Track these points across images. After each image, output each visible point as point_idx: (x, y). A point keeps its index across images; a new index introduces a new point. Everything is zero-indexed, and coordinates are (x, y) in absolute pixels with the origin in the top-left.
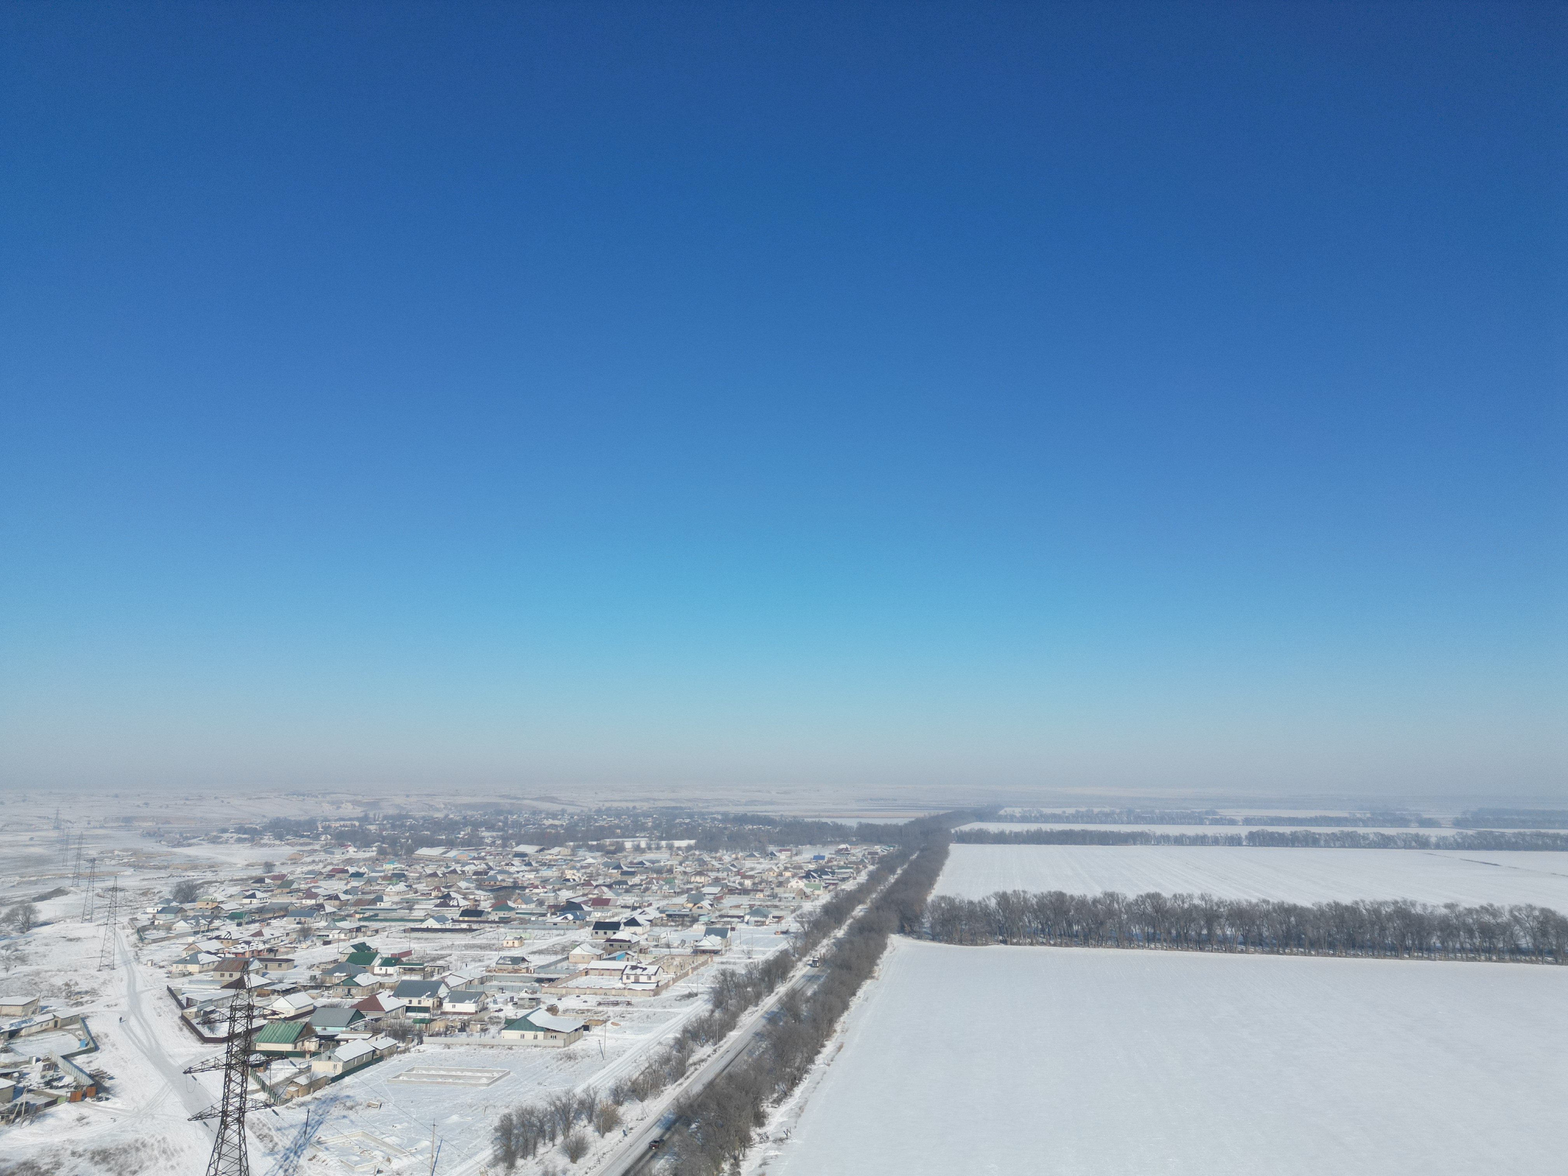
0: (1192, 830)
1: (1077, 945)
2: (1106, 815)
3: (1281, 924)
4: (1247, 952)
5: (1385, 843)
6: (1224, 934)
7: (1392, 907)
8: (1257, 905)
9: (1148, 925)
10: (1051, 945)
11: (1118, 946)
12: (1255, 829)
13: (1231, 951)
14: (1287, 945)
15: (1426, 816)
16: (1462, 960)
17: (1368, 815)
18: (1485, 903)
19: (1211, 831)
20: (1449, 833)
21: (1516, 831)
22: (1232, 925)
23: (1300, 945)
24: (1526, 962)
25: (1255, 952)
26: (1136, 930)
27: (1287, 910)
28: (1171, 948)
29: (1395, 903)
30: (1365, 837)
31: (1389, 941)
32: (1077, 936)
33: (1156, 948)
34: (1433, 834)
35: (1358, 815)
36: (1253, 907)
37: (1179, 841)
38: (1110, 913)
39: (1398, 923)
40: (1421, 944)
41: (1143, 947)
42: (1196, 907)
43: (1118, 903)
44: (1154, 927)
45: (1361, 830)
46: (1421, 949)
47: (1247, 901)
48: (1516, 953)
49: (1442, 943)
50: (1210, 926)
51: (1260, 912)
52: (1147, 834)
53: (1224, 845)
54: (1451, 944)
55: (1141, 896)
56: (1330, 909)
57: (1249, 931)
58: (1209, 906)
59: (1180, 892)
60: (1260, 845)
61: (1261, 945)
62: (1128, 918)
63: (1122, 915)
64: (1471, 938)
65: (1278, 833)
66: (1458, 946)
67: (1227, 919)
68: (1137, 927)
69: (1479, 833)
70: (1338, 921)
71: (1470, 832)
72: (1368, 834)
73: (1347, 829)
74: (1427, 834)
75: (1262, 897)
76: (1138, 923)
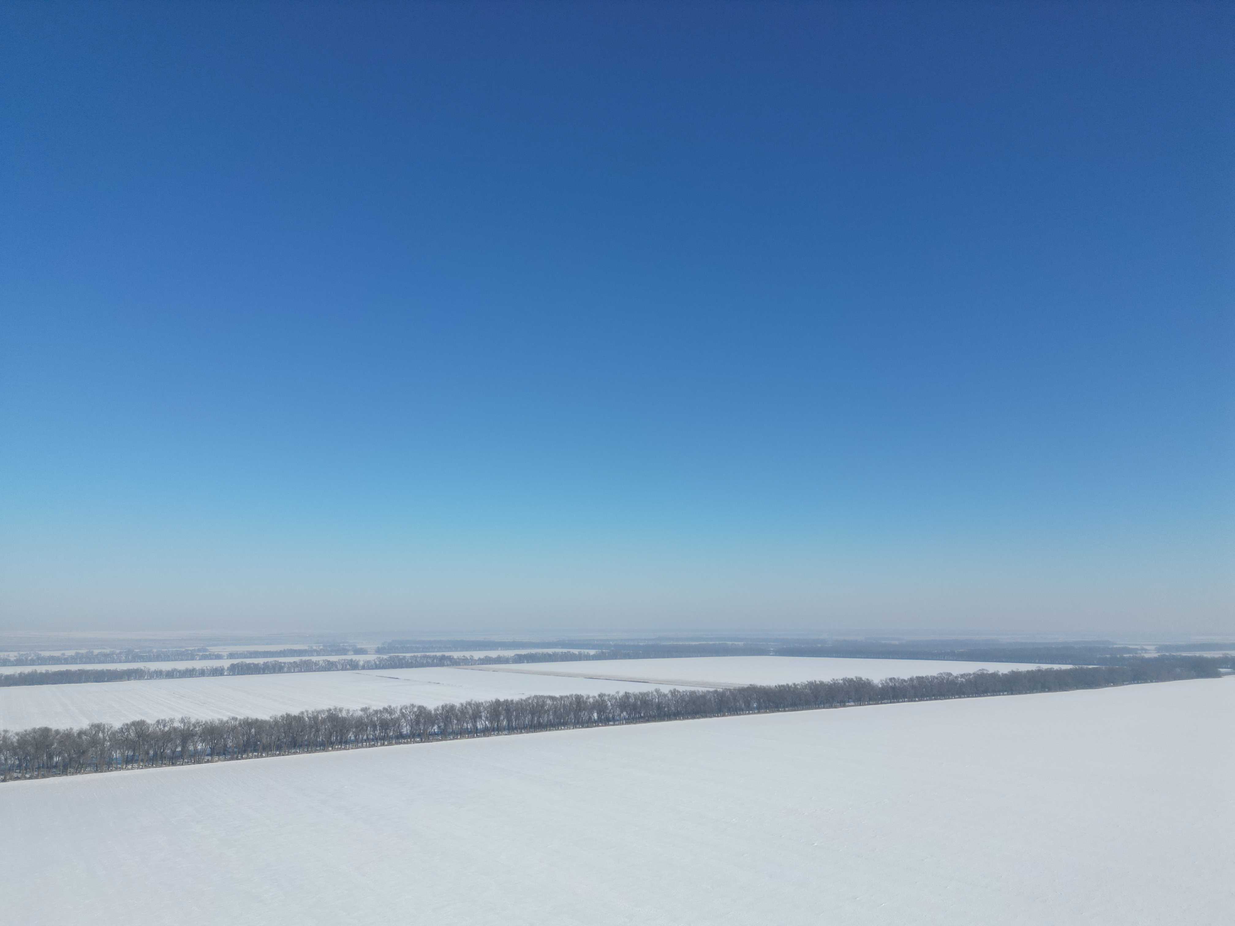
0: (182, 665)
2: (106, 655)
3: (243, 735)
4: (212, 761)
5: (330, 667)
6: (195, 749)
7: (326, 714)
8: (227, 722)
9: (128, 749)
10: (26, 778)
11: (96, 771)
12: (235, 661)
14: (245, 751)
15: (359, 646)
16: (366, 747)
17: (322, 647)
18: (386, 706)
19: (198, 665)
20: (372, 658)
21: (412, 654)
22: (203, 741)
23: (255, 750)
24: (404, 743)
25: (219, 760)
26: (116, 754)
27: (249, 724)
28: (146, 767)
29: (329, 710)
30: (316, 664)
31: (320, 739)
32: (56, 767)
34: (361, 659)
35: (315, 648)
36: (224, 724)
37: (170, 675)
38: (94, 742)
39: (329, 725)
40: (341, 739)
42: (175, 729)
43: (103, 732)
44: (134, 750)
45: (314, 659)
46: (340, 743)
47: (219, 720)
48: (400, 738)
49: (355, 737)
50: (184, 745)
51: (229, 728)
52: (141, 670)
53: (209, 675)
54: (361, 736)
55: (127, 725)
56: (283, 720)
57: (216, 744)
58: (186, 727)
59: (163, 718)
60: (238, 674)
61: (224, 754)
62: (110, 745)
63: (106, 743)
64: (374, 731)
65: (253, 664)
66: (365, 737)
67: (200, 737)
68: (118, 752)
69: (390, 657)
70: (286, 728)
71: (385, 657)
72: (319, 661)
73: (304, 658)
74: (358, 659)
75: (233, 715)
76: (119, 748)
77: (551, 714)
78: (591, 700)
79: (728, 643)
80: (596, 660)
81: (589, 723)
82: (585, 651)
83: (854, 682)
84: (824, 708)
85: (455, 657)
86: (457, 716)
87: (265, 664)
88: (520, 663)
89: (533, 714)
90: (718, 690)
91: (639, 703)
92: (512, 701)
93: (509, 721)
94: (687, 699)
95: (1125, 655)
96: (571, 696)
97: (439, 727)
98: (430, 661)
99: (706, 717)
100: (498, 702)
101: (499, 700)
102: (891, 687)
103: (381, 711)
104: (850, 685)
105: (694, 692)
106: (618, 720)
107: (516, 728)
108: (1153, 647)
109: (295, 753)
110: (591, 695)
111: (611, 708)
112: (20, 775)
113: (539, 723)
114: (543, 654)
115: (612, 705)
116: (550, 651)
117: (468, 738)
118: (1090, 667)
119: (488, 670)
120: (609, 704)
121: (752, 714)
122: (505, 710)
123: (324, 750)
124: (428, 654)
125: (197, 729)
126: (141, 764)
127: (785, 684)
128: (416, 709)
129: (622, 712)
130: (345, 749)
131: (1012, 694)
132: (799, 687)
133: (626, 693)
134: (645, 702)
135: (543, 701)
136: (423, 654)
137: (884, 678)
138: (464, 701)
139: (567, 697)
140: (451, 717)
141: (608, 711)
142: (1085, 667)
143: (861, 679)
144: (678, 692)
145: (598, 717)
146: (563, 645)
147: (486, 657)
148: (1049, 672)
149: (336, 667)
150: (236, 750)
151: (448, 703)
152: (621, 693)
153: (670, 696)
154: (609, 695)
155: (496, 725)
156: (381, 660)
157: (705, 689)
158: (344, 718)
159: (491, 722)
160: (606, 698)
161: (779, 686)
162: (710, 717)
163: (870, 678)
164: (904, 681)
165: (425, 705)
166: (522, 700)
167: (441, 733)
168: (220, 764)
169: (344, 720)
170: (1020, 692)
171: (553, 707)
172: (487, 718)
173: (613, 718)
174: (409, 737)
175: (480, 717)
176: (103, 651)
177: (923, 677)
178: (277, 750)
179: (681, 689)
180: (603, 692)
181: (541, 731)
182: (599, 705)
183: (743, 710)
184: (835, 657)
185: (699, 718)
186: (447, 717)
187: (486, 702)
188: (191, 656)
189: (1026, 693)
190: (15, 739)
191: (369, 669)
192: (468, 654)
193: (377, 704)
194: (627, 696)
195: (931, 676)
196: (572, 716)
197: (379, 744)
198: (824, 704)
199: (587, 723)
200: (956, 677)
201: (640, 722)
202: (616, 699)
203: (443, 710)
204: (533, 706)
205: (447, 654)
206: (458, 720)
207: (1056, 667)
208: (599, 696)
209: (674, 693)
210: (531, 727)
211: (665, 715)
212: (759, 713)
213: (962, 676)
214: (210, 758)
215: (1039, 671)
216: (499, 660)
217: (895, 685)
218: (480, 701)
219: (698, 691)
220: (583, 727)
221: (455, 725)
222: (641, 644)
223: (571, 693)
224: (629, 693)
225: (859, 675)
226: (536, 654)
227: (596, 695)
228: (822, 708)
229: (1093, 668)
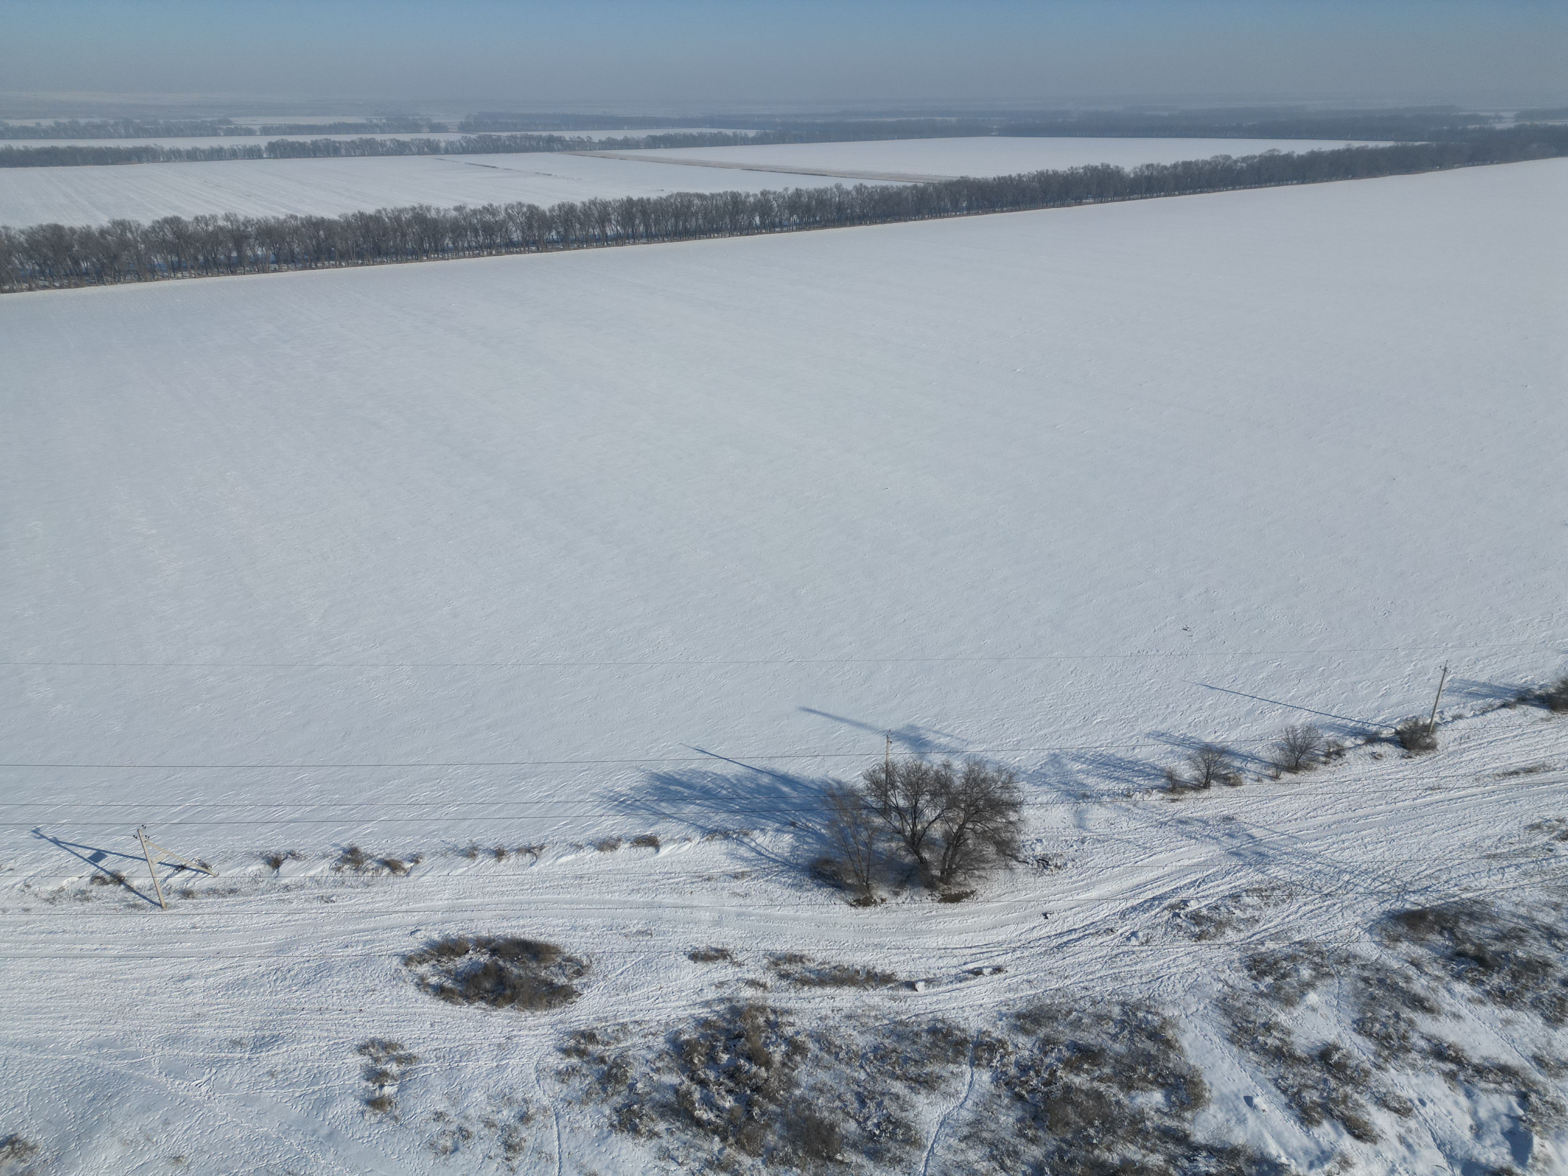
0: (205, 143)
1: (90, 284)
2: (98, 127)
3: (311, 238)
4: (280, 271)
5: (401, 149)
6: (255, 255)
7: (411, 213)
8: (285, 221)
9: (170, 253)
10: (56, 287)
11: (139, 280)
12: (274, 139)
13: (264, 271)
14: (318, 259)
15: (435, 121)
16: (470, 257)
17: (384, 121)
18: (486, 204)
19: (226, 142)
20: (455, 137)
21: (509, 134)
22: (262, 245)
23: (331, 258)
24: (517, 253)
25: (289, 269)
26: (157, 260)
27: (316, 224)
28: (200, 276)
29: (413, 209)
30: (382, 144)
31: (409, 246)
32: (87, 273)
33: (183, 277)
34: (442, 138)
35: (375, 121)
36: (281, 223)
37: (193, 156)
38: (124, 244)
39: (416, 228)
40: (436, 246)
41: (169, 278)
42: (221, 229)
43: (131, 232)
44: (178, 255)
45: (379, 137)
46: (436, 251)
47: (274, 218)
48: (510, 246)
49: (454, 243)
50: (239, 248)
51: (290, 229)
52: (152, 148)
53: (243, 158)
54: (460, 243)
55: (158, 222)
56: (356, 220)
57: (280, 249)
58: (235, 227)
59: (202, 214)
60: (282, 157)
61: (293, 262)
62: (146, 247)
63: (139, 245)
64: (476, 236)
65: (298, 142)
66: (466, 244)
67: (256, 239)
68: (159, 256)
69: (480, 137)
70: (363, 231)
71: (473, 136)
72: (385, 141)
73: (366, 136)
74: (437, 139)
75: (290, 212)
76: (158, 252)
77: (700, 217)
78: (752, 199)
79: (937, 118)
80: (757, 144)
81: (749, 230)
82: (742, 132)
83: (1099, 170)
84: (1053, 207)
85: (567, 139)
86: (579, 218)
87: (314, 143)
88: (655, 148)
89: (677, 218)
90: (919, 184)
91: (814, 203)
92: (648, 200)
93: (647, 226)
94: (876, 197)
95: (1469, 127)
96: (726, 193)
97: (558, 233)
98: (534, 143)
99: (899, 220)
100: (630, 201)
101: (631, 199)
102: (1146, 177)
103: (480, 211)
104: (1092, 175)
105: (886, 188)
106: (786, 226)
107: (656, 236)
108: (1511, 114)
109: (382, 263)
110: (751, 193)
111: (777, 209)
112: (47, 283)
113: (686, 228)
114: (684, 135)
115: (778, 205)
116: (695, 131)
117: (597, 247)
118: (1417, 144)
119: (613, 157)
120: (775, 205)
121: (960, 216)
122: (641, 211)
123: (417, 260)
124: (530, 133)
125: (250, 229)
126: (193, 272)
127: (1007, 175)
128: (525, 209)
129: (791, 215)
130: (443, 259)
131: (1303, 183)
132: (1025, 179)
133: (797, 189)
134: (821, 203)
135: (689, 201)
136: (523, 133)
137: (1139, 165)
138: (586, 200)
139: (719, 195)
140: (571, 220)
141: (773, 214)
142: (1410, 144)
143: (1108, 166)
144: (866, 188)
145: (761, 223)
146: (712, 122)
147: (608, 139)
148: (1360, 152)
149: (410, 150)
150: (306, 257)
151: (566, 201)
152: (791, 190)
153: (854, 193)
154: (775, 193)
155: (630, 232)
156: (469, 141)
157: (900, 184)
158: (435, 219)
159: (624, 227)
160: (771, 197)
161: (999, 178)
162: (905, 221)
163: (1120, 165)
164: (1165, 168)
165: (536, 204)
166: (661, 198)
167: (562, 240)
168: (291, 274)
169: (435, 222)
170: (1314, 180)
171: (702, 208)
172: (618, 222)
173: (780, 223)
174: (522, 245)
175: (610, 221)
176: (92, 120)
177: (1191, 163)
178: (358, 258)
179: (870, 184)
180: (767, 189)
181: (689, 239)
182: (762, 205)
183: (948, 211)
184: (1079, 137)
185: (890, 222)
186: (566, 220)
187: (614, 201)
188: (213, 131)
189: (1322, 181)
190: (23, 238)
191: (455, 153)
192: (584, 135)
193: (475, 202)
194: (798, 193)
195: (1202, 161)
196: (727, 220)
197: (485, 253)
198: (1054, 201)
199: (747, 229)
200: (1236, 162)
201: (814, 229)
202: (784, 198)
203: (560, 211)
204: (676, 207)
205: (556, 134)
206: (581, 224)
207: (1371, 144)
208: (762, 193)
209: (859, 189)
210: (675, 234)
211: (847, 218)
212: (968, 214)
213: (1244, 159)
214: (276, 266)
215: (1348, 150)
216: (626, 144)
217: (1152, 173)
218: (607, 200)
219: (892, 187)
220: (741, 235)
221: (577, 231)
222: (818, 121)
223: (725, 190)
224: (800, 190)
225: (1107, 161)
226: (676, 135)
227: (758, 193)
228: (1050, 207)
229: (1421, 145)
